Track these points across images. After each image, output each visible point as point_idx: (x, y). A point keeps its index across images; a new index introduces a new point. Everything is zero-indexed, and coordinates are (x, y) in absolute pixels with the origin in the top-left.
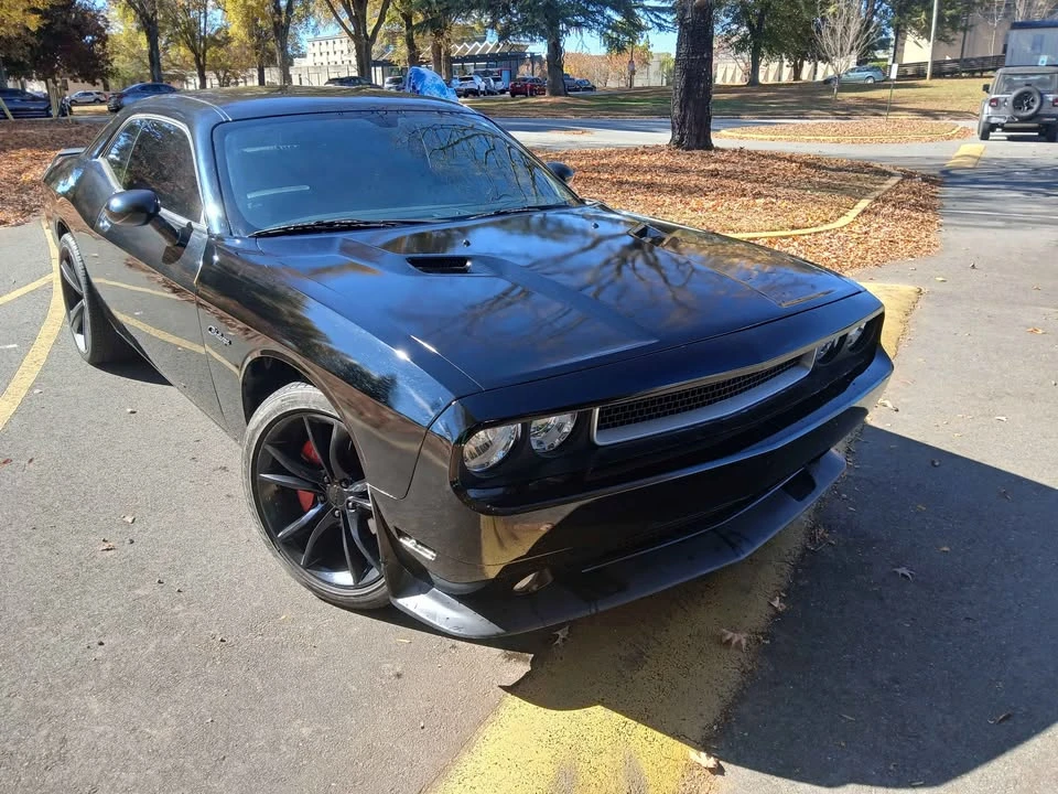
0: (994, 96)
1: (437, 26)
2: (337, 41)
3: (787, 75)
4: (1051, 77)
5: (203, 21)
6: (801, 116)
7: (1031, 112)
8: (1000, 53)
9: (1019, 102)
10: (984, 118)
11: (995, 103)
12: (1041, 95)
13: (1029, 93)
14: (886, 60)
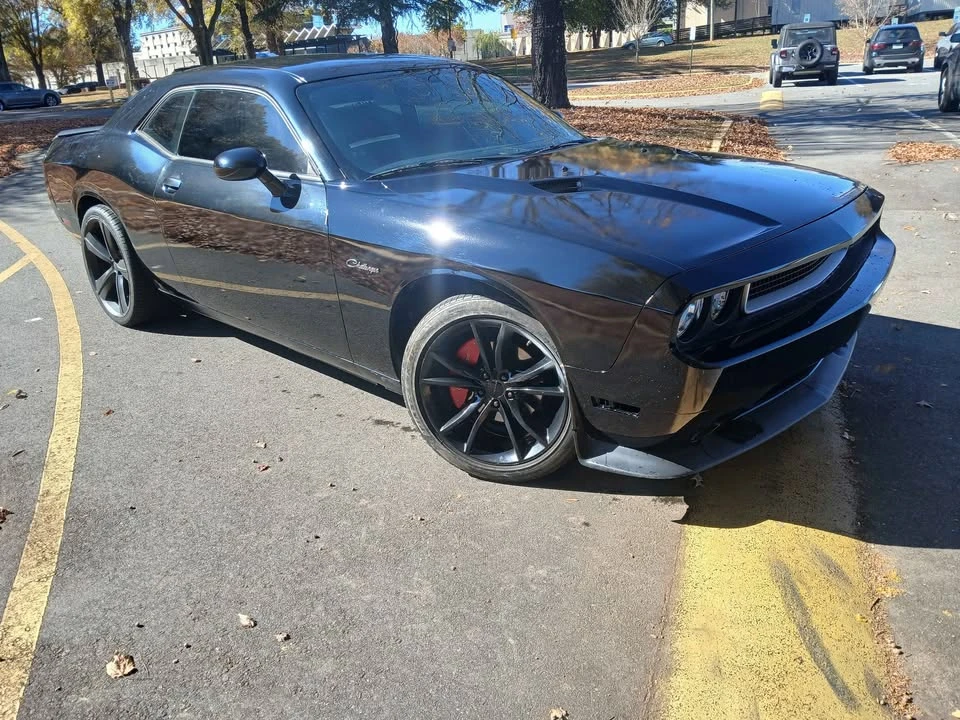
0: (782, 49)
1: (270, 15)
2: (170, 34)
3: (587, 43)
4: (827, 31)
5: (34, 21)
6: (613, 78)
7: (815, 60)
8: (766, 14)
9: (805, 52)
10: (777, 69)
11: (784, 55)
12: (821, 46)
13: (812, 44)
14: (671, 26)
